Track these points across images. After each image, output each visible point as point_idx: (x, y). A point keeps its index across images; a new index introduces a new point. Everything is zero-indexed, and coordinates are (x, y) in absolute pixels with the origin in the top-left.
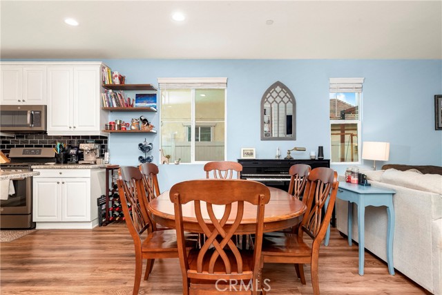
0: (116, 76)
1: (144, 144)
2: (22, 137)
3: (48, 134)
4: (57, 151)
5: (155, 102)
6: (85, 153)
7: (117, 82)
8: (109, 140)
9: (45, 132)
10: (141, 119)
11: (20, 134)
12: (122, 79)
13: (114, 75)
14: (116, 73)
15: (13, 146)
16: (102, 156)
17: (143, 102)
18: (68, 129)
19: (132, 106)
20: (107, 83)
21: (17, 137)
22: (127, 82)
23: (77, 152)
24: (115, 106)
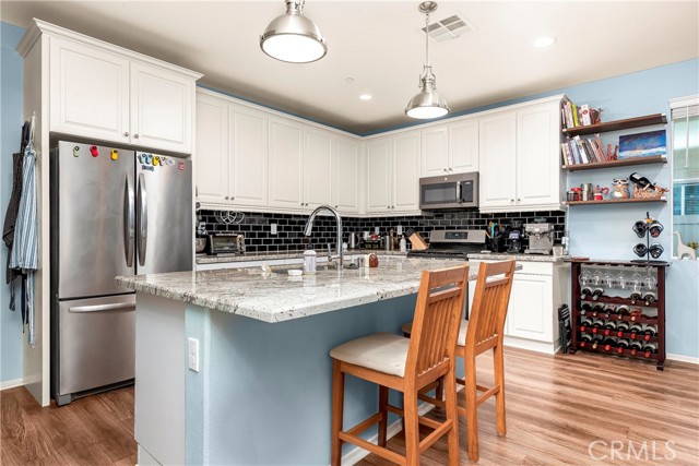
0: (585, 112)
1: (645, 222)
2: (442, 216)
3: (481, 212)
4: (490, 234)
5: (664, 145)
6: (531, 238)
7: (586, 121)
8: (568, 217)
9: (476, 209)
10: (632, 179)
11: (439, 213)
12: (595, 115)
13: (580, 112)
14: (585, 107)
15: (432, 229)
16: (557, 242)
17: (635, 149)
18: (508, 202)
19: (615, 157)
20: (571, 126)
21: (437, 216)
22: (604, 119)
23: (520, 237)
24: (585, 161)
